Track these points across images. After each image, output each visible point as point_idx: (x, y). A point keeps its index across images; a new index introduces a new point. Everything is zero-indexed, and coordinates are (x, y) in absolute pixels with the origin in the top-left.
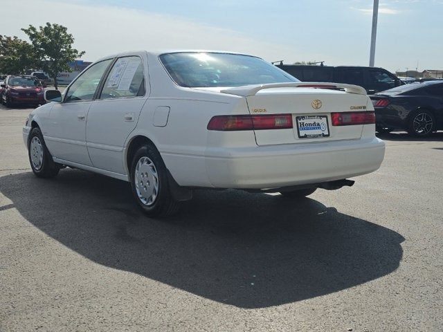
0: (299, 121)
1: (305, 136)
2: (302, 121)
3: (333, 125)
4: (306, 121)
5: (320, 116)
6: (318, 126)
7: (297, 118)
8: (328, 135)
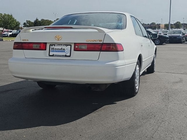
0: (51, 47)
1: (53, 56)
2: (53, 47)
3: (74, 50)
4: (56, 47)
5: (66, 45)
6: (63, 50)
7: (50, 45)
8: (70, 56)
